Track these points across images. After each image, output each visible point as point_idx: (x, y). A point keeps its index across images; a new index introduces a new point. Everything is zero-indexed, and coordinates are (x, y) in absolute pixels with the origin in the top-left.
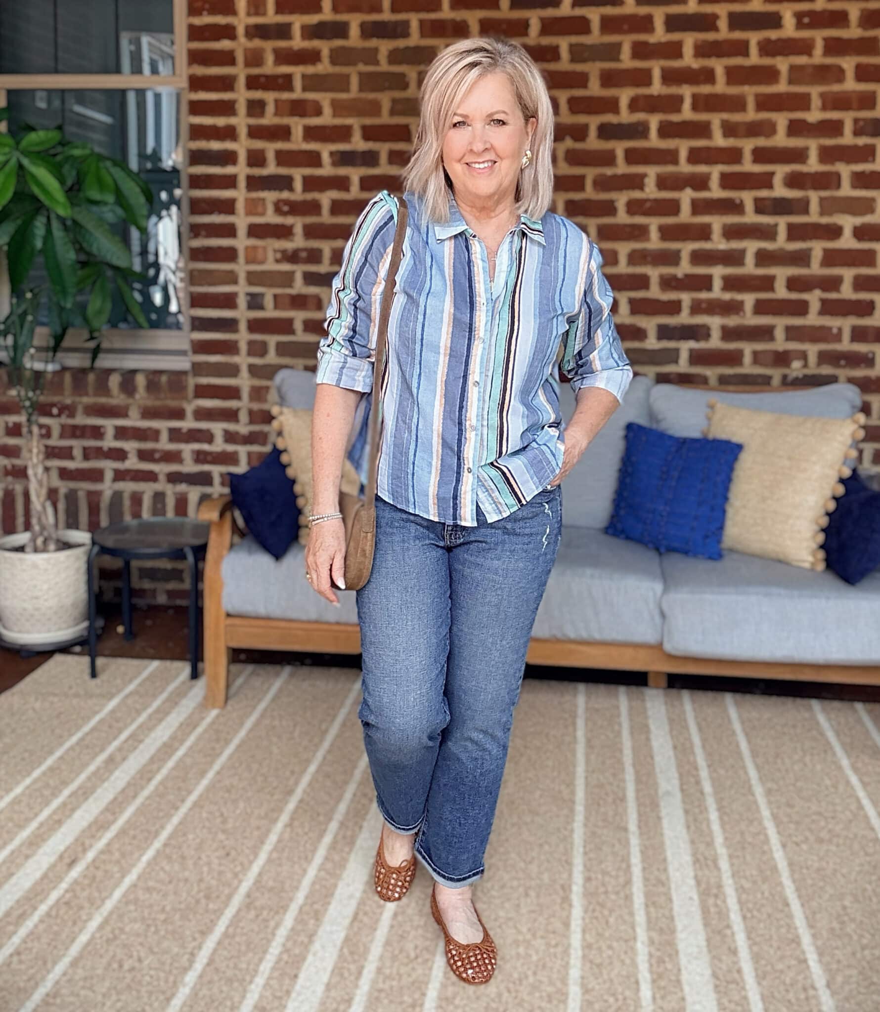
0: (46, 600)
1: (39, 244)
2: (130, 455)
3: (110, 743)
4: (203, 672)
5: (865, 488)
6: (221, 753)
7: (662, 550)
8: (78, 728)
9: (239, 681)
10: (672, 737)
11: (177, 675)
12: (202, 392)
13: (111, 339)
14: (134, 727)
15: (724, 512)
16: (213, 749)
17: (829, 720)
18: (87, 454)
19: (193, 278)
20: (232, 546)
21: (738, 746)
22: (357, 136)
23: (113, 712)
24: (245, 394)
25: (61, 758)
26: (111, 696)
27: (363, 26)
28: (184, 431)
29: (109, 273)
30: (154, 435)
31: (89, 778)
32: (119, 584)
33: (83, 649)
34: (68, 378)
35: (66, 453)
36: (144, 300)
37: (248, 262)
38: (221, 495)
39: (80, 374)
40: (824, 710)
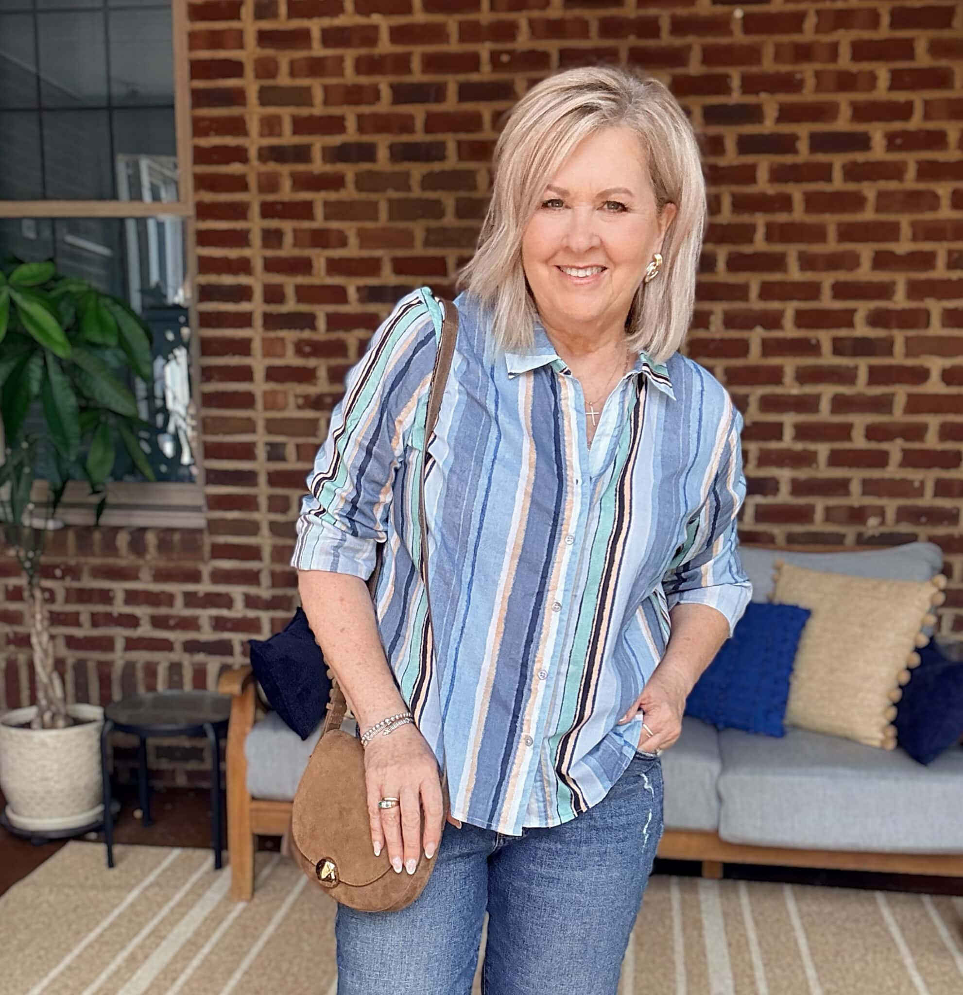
0: (57, 782)
1: (35, 387)
2: (142, 622)
3: (130, 939)
4: (228, 862)
5: (941, 658)
6: (249, 950)
7: (721, 726)
8: (97, 923)
9: (266, 872)
10: (727, 933)
11: (200, 865)
12: (219, 551)
13: (116, 494)
14: (155, 921)
15: (788, 684)
16: (240, 946)
17: (894, 914)
18: (96, 620)
19: (205, 426)
20: (255, 722)
21: (796, 943)
22: (387, 269)
23: (132, 905)
24: (266, 553)
25: (79, 956)
26: (130, 888)
27: (392, 147)
28: (201, 594)
29: (112, 421)
30: (169, 600)
31: (110, 978)
32: (136, 765)
33: (98, 836)
34: (71, 537)
35: (73, 620)
36: (152, 450)
37: (267, 408)
38: (243, 666)
39: (84, 533)
40: (889, 903)
